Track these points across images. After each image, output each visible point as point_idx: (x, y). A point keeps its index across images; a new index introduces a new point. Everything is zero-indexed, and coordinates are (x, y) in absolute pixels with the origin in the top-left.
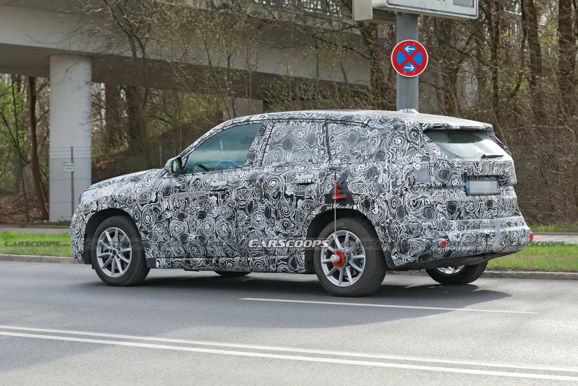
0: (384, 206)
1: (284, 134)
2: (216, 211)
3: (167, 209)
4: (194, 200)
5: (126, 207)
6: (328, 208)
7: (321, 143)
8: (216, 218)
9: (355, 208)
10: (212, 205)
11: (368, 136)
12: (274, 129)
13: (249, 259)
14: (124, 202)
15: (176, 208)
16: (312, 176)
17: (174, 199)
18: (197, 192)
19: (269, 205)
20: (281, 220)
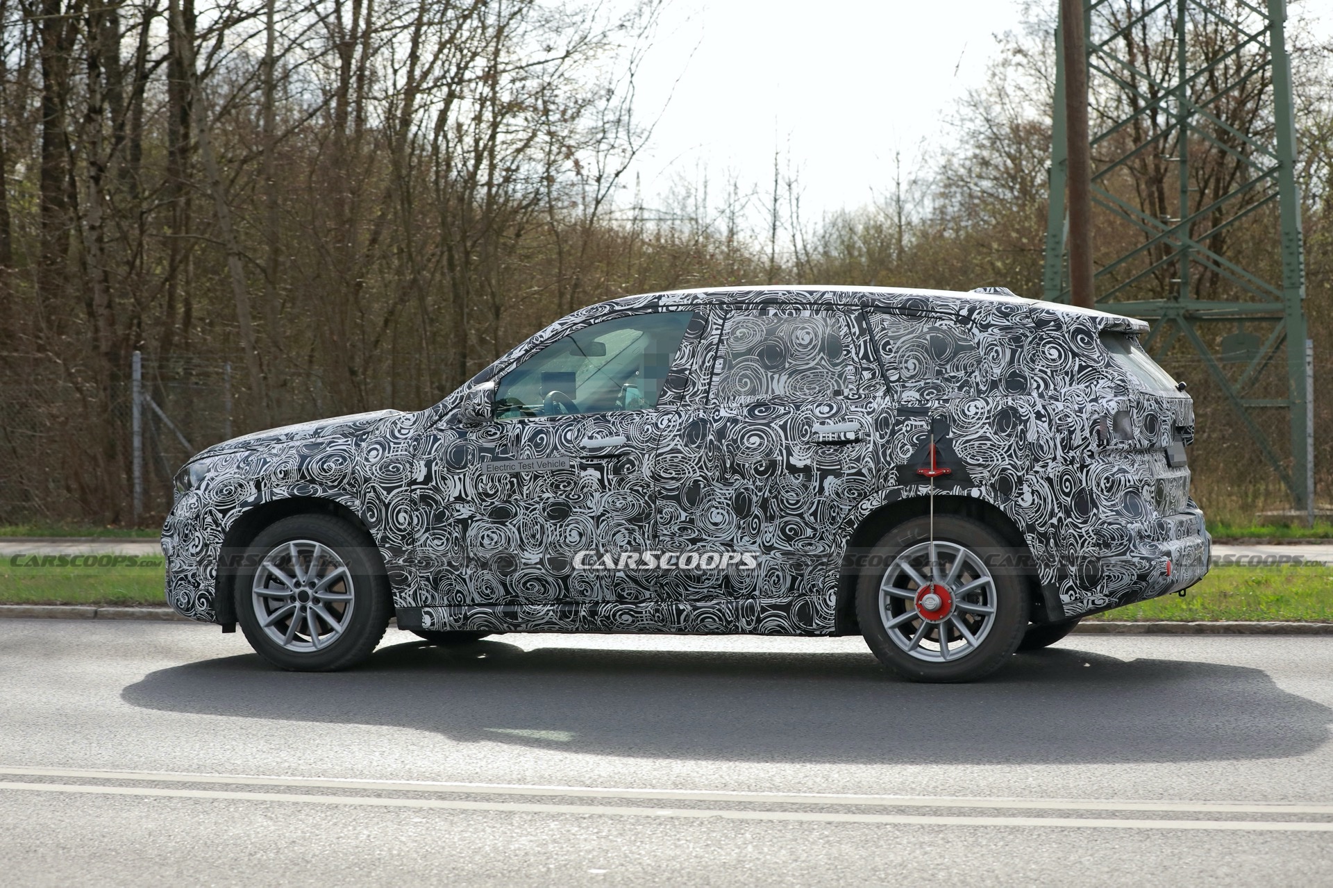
0: (1046, 490)
1: (758, 335)
2: (597, 503)
3: (459, 499)
4: (536, 477)
5: (342, 495)
6: (904, 495)
7: (860, 356)
8: (599, 517)
9: (975, 493)
10: (585, 490)
11: (976, 341)
12: (728, 325)
13: (681, 607)
14: (336, 484)
15: (484, 495)
16: (856, 425)
17: (480, 475)
18: (545, 460)
19: (746, 489)
20: (777, 522)
